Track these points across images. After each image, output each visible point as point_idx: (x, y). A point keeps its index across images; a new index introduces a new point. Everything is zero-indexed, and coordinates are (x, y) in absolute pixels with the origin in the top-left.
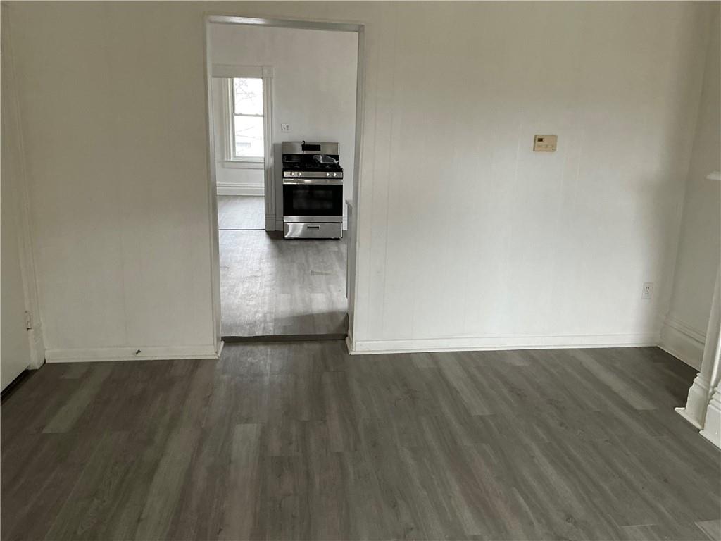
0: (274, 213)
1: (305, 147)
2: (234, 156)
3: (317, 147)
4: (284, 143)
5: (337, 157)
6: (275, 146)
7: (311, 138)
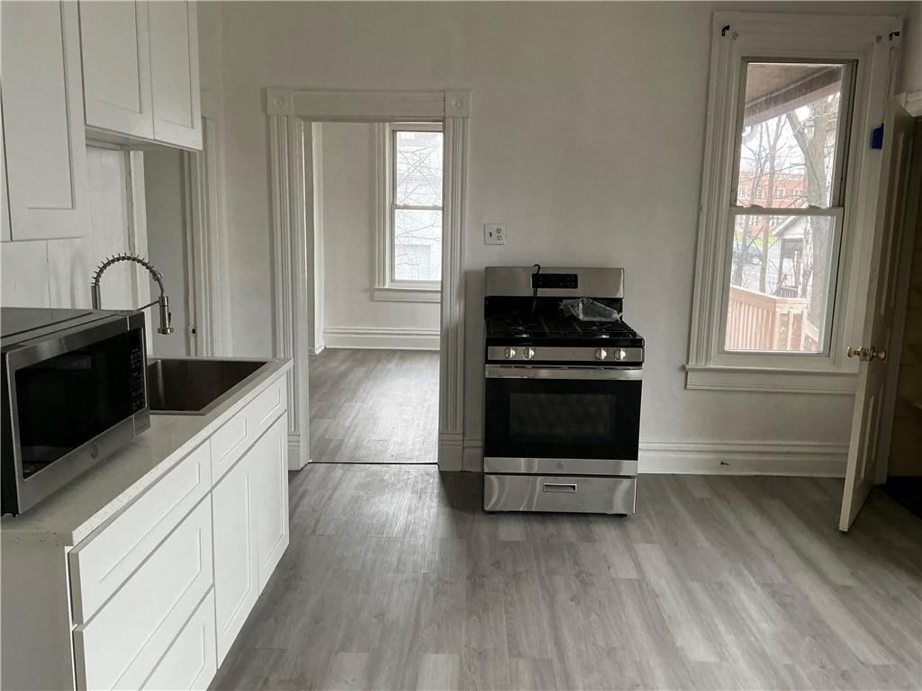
0: (459, 429)
1: (541, 279)
2: (392, 281)
3: (569, 280)
4: (490, 272)
5: (616, 303)
6: (467, 278)
7: (553, 257)
